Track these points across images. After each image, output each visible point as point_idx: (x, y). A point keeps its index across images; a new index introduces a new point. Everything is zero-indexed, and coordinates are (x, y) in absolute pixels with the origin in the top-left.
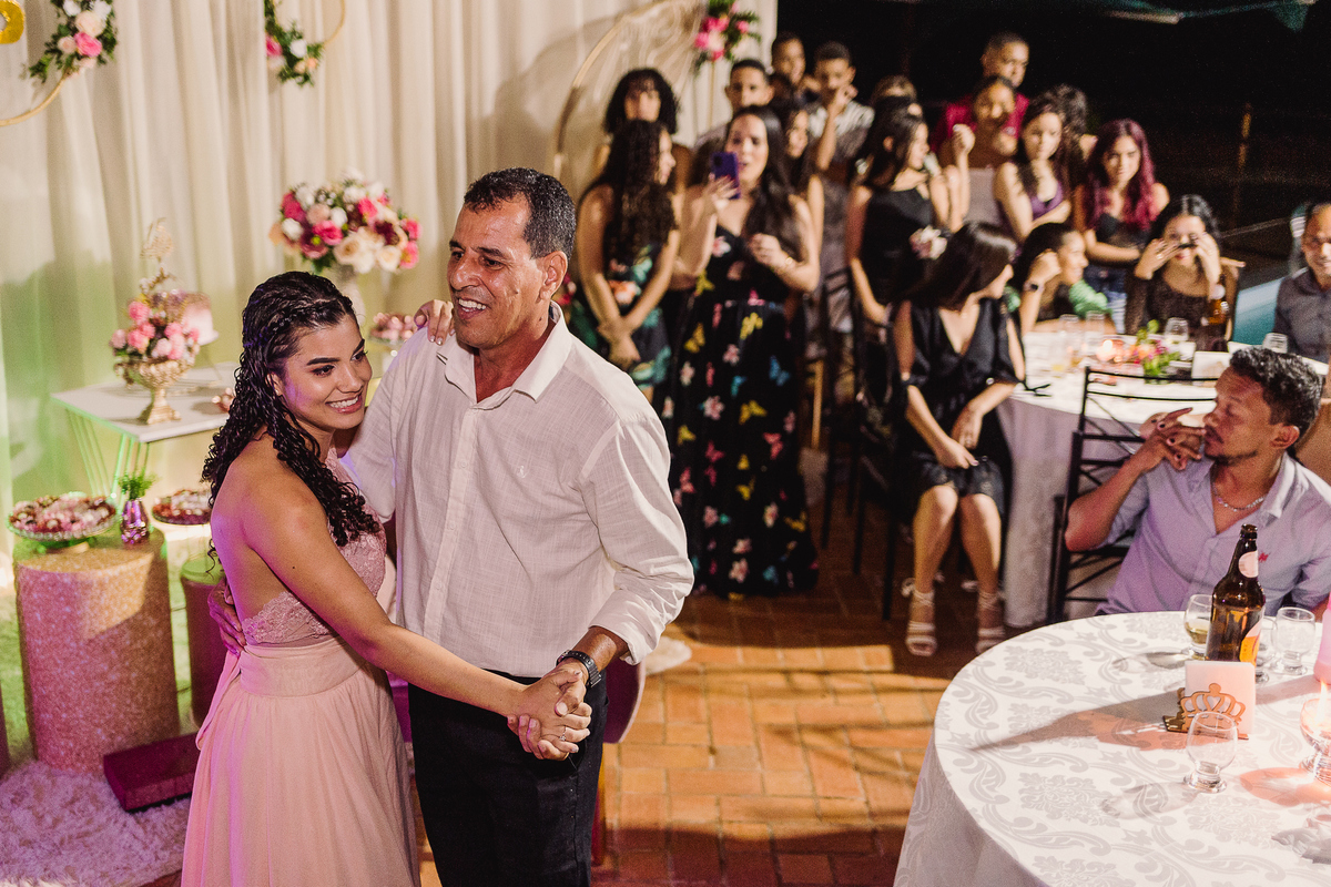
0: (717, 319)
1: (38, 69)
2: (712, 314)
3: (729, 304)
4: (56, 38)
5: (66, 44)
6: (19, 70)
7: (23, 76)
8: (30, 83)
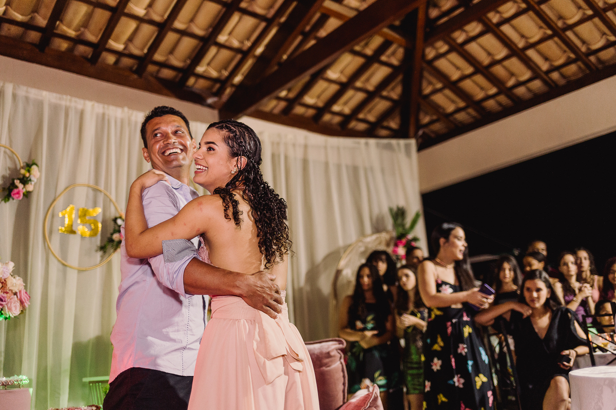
0: (450, 330)
1: (103, 248)
2: (446, 328)
3: (454, 321)
4: (112, 234)
5: (116, 237)
6: (95, 248)
7: (97, 251)
8: (100, 253)
